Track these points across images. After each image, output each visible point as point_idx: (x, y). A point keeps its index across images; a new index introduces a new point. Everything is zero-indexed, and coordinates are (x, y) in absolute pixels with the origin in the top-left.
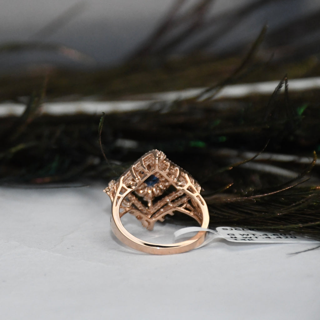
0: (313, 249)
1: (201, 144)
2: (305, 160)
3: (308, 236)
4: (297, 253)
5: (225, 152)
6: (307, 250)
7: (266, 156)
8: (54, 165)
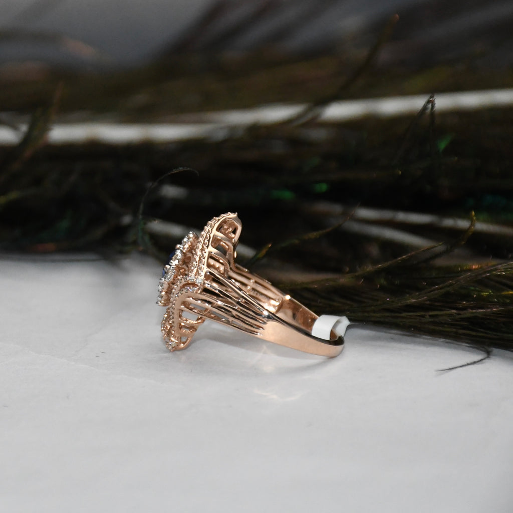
0: (474, 363)
1: (287, 195)
2: (449, 222)
3: (467, 343)
4: (450, 369)
5: (322, 207)
6: (466, 364)
7: (387, 215)
8: (64, 224)
